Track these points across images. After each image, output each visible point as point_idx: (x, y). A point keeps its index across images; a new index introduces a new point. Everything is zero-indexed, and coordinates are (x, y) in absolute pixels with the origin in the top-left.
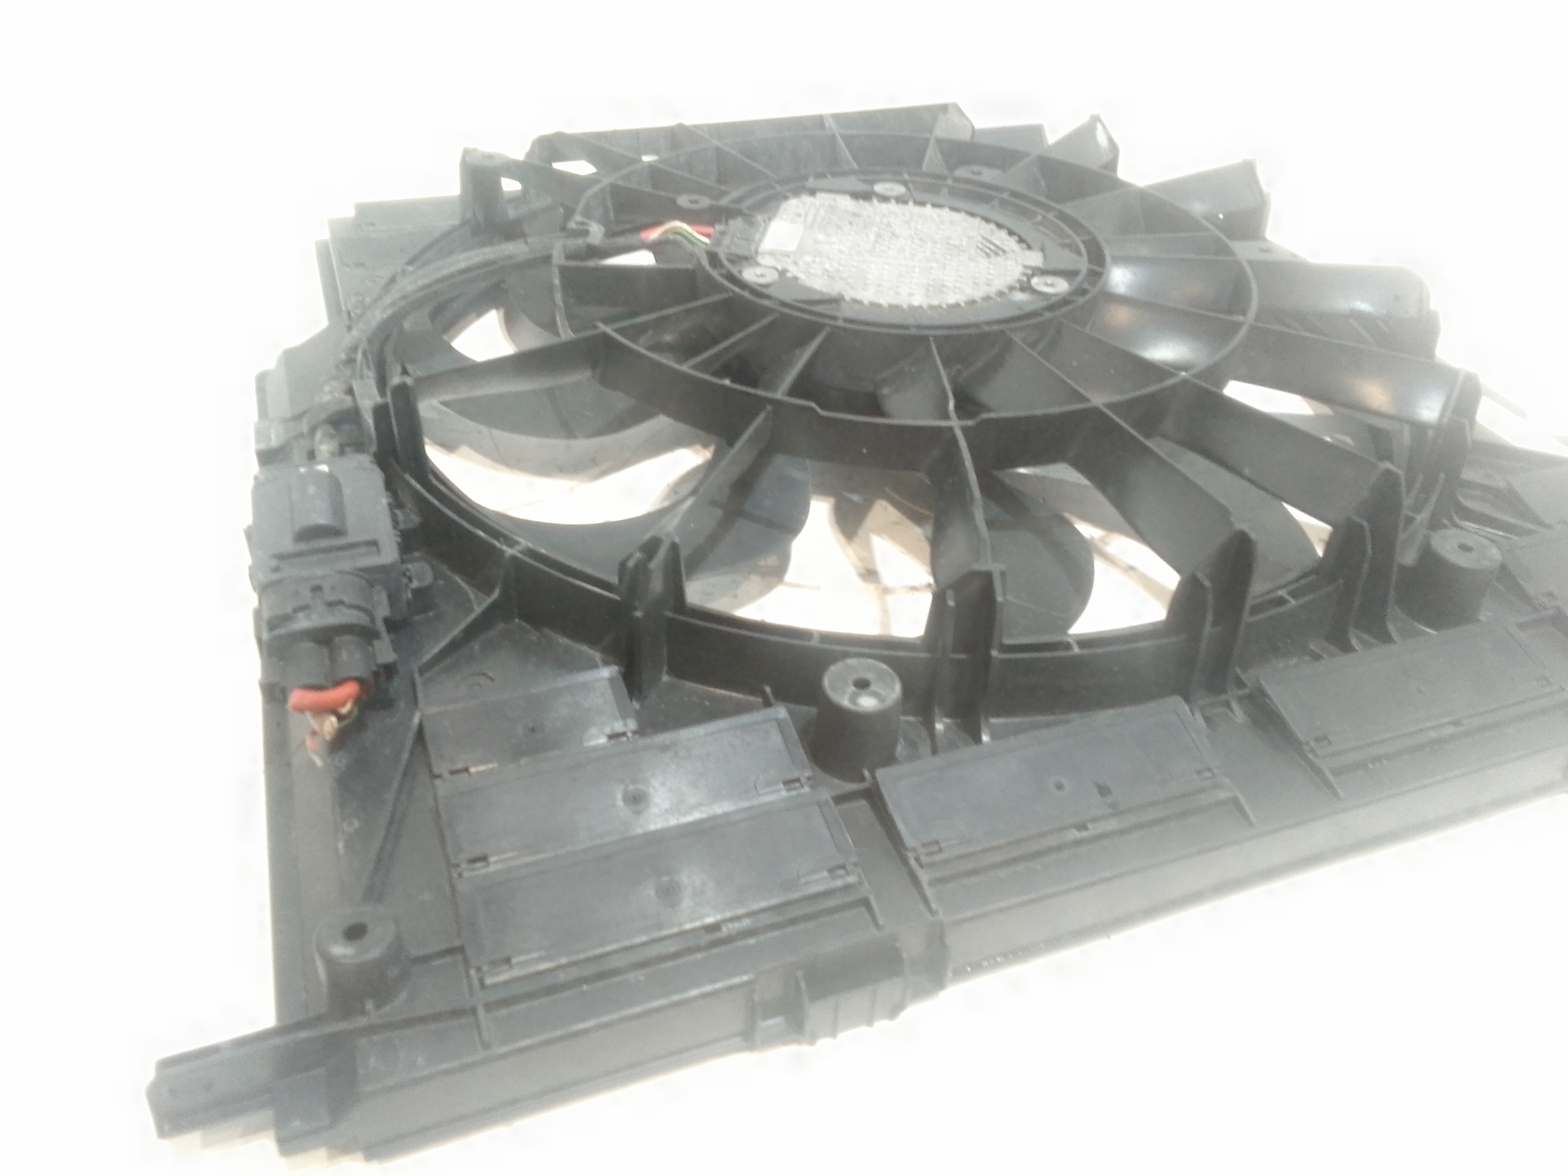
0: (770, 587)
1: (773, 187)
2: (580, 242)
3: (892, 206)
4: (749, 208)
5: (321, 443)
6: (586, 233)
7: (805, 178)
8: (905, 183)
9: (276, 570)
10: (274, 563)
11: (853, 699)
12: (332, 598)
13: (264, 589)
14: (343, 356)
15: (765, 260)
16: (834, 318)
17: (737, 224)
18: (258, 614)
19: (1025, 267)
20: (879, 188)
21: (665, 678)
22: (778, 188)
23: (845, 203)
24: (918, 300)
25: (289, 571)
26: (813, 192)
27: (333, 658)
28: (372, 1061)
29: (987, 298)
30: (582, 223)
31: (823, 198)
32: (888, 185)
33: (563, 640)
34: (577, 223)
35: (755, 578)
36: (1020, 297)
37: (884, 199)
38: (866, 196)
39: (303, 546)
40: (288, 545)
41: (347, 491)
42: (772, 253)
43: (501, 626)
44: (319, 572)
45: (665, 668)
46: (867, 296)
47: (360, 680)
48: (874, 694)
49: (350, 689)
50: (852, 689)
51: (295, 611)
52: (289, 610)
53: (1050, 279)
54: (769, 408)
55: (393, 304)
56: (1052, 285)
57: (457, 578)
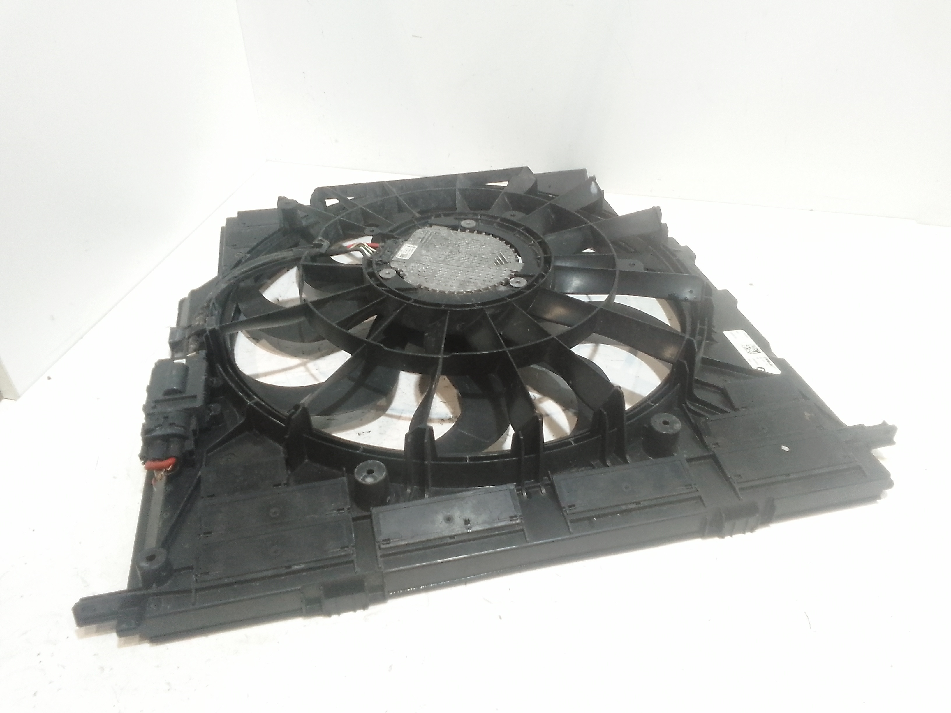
0: (378, 417)
1: (414, 222)
2: (317, 250)
3: (466, 235)
4: (398, 234)
5: (191, 344)
6: (320, 246)
7: (429, 217)
8: (477, 220)
9: (154, 407)
10: (153, 405)
11: (363, 479)
12: (171, 422)
13: (149, 415)
14: (205, 304)
15: (394, 265)
16: (409, 299)
17: (389, 242)
18: (144, 426)
19: (512, 272)
20: (464, 223)
21: (306, 461)
22: (416, 223)
23: (444, 231)
24: (455, 289)
25: (160, 408)
26: (431, 226)
27: (168, 447)
28: (152, 606)
29: (487, 289)
30: (321, 240)
31: (435, 228)
32: (468, 221)
33: (270, 441)
34: (318, 241)
35: (373, 411)
36: (502, 288)
37: (464, 230)
38: (455, 228)
39: (168, 397)
40: (160, 396)
41: (190, 372)
42: (398, 261)
43: (247, 433)
44: (169, 410)
45: (306, 456)
46: (432, 286)
47: (176, 458)
48: (373, 477)
49: (171, 461)
50: (366, 474)
51: (156, 427)
52: (153, 426)
53: (519, 279)
54: (365, 345)
55: (230, 280)
56: (519, 283)
57: (235, 410)
